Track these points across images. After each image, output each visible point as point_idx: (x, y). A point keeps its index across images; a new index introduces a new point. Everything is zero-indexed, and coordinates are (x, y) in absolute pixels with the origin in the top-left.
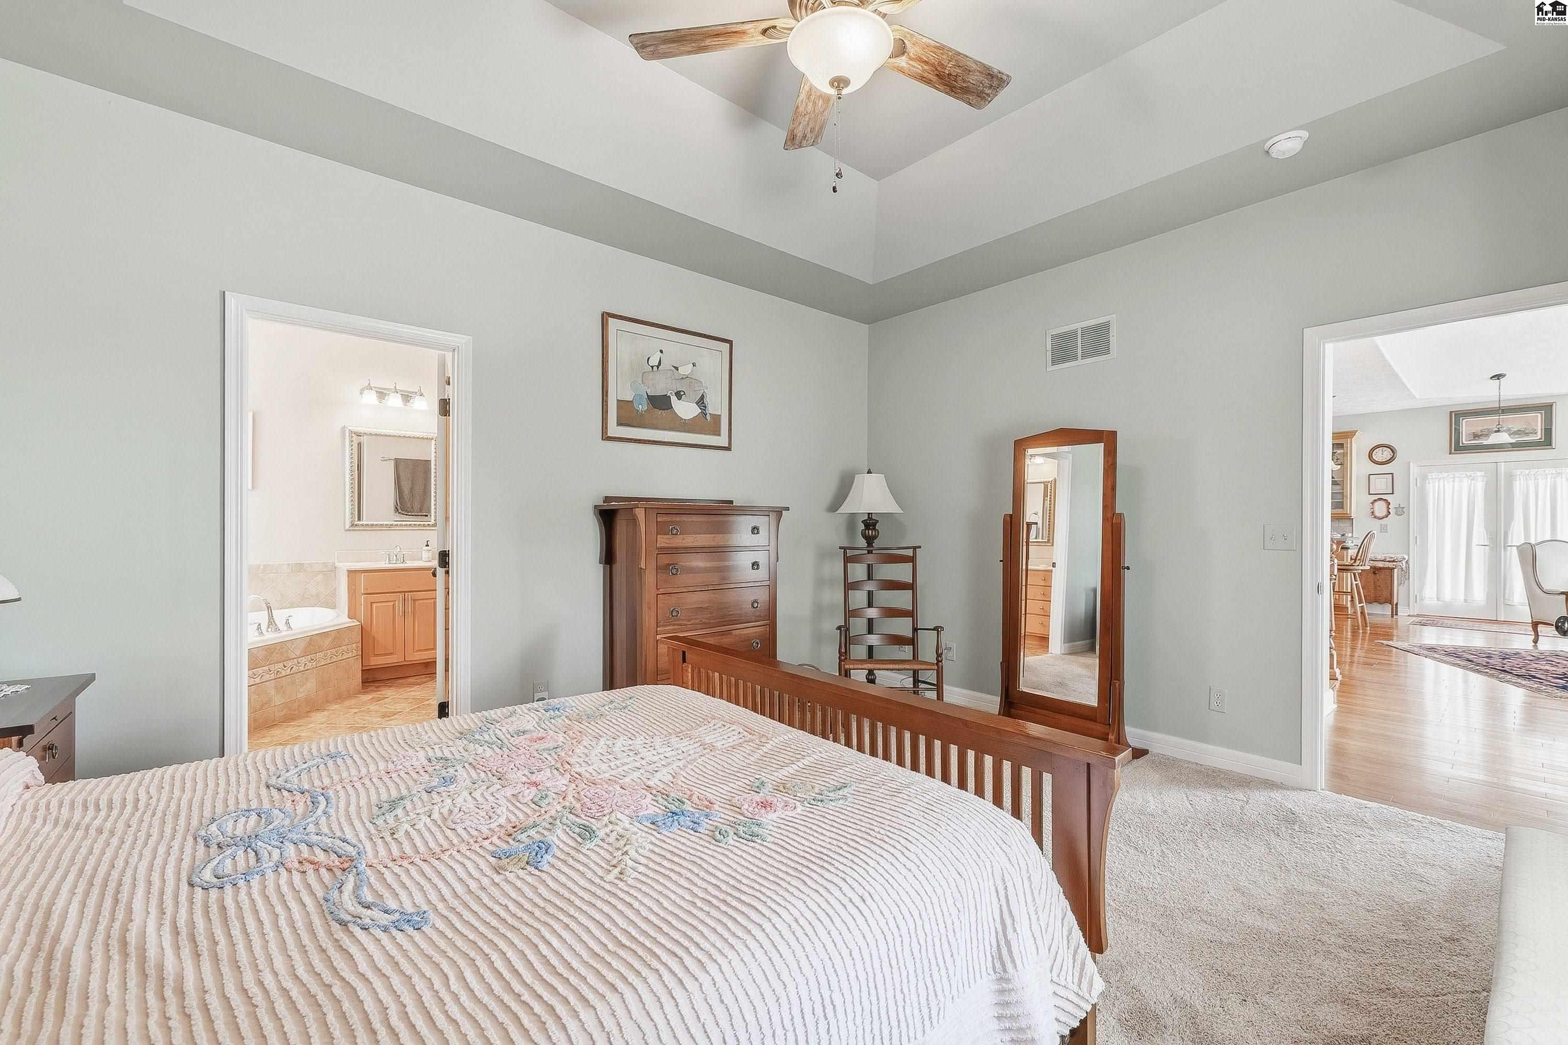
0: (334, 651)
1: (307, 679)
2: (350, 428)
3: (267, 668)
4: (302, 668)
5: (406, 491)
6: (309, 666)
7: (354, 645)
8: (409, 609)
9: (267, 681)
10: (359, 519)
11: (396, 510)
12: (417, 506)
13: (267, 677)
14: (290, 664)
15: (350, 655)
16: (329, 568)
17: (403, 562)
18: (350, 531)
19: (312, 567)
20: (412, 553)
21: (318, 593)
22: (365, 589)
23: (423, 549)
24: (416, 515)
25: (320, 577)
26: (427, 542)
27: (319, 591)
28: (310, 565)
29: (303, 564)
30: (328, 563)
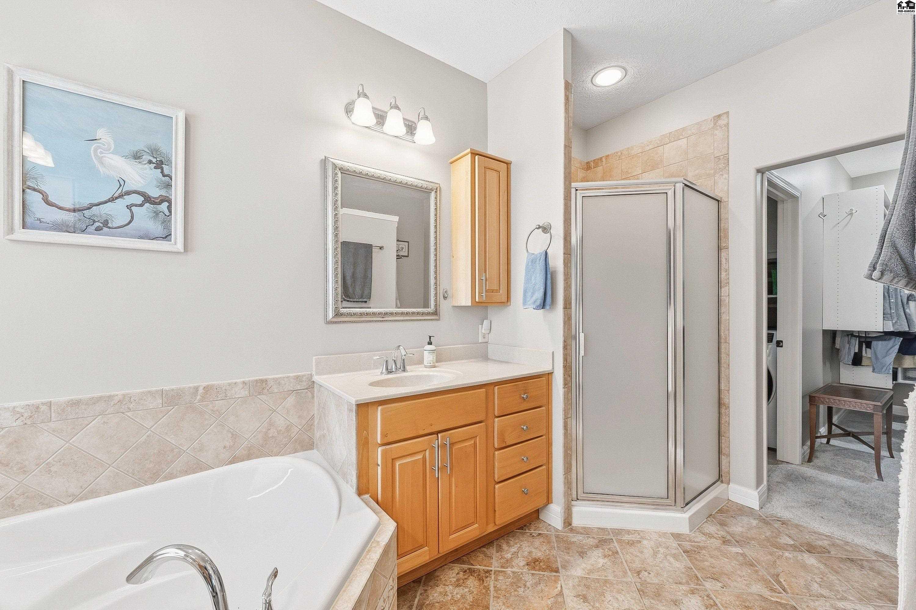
2: (333, 161)
5: (349, 275)
7: (391, 580)
12: (358, 291)
16: (304, 384)
17: (404, 370)
18: (336, 323)
19: (279, 384)
20: (412, 355)
21: (288, 426)
22: (384, 435)
23: (425, 349)
24: (357, 302)
25: (291, 400)
26: (430, 337)
27: (289, 423)
28: (277, 381)
29: (266, 381)
30: (303, 376)
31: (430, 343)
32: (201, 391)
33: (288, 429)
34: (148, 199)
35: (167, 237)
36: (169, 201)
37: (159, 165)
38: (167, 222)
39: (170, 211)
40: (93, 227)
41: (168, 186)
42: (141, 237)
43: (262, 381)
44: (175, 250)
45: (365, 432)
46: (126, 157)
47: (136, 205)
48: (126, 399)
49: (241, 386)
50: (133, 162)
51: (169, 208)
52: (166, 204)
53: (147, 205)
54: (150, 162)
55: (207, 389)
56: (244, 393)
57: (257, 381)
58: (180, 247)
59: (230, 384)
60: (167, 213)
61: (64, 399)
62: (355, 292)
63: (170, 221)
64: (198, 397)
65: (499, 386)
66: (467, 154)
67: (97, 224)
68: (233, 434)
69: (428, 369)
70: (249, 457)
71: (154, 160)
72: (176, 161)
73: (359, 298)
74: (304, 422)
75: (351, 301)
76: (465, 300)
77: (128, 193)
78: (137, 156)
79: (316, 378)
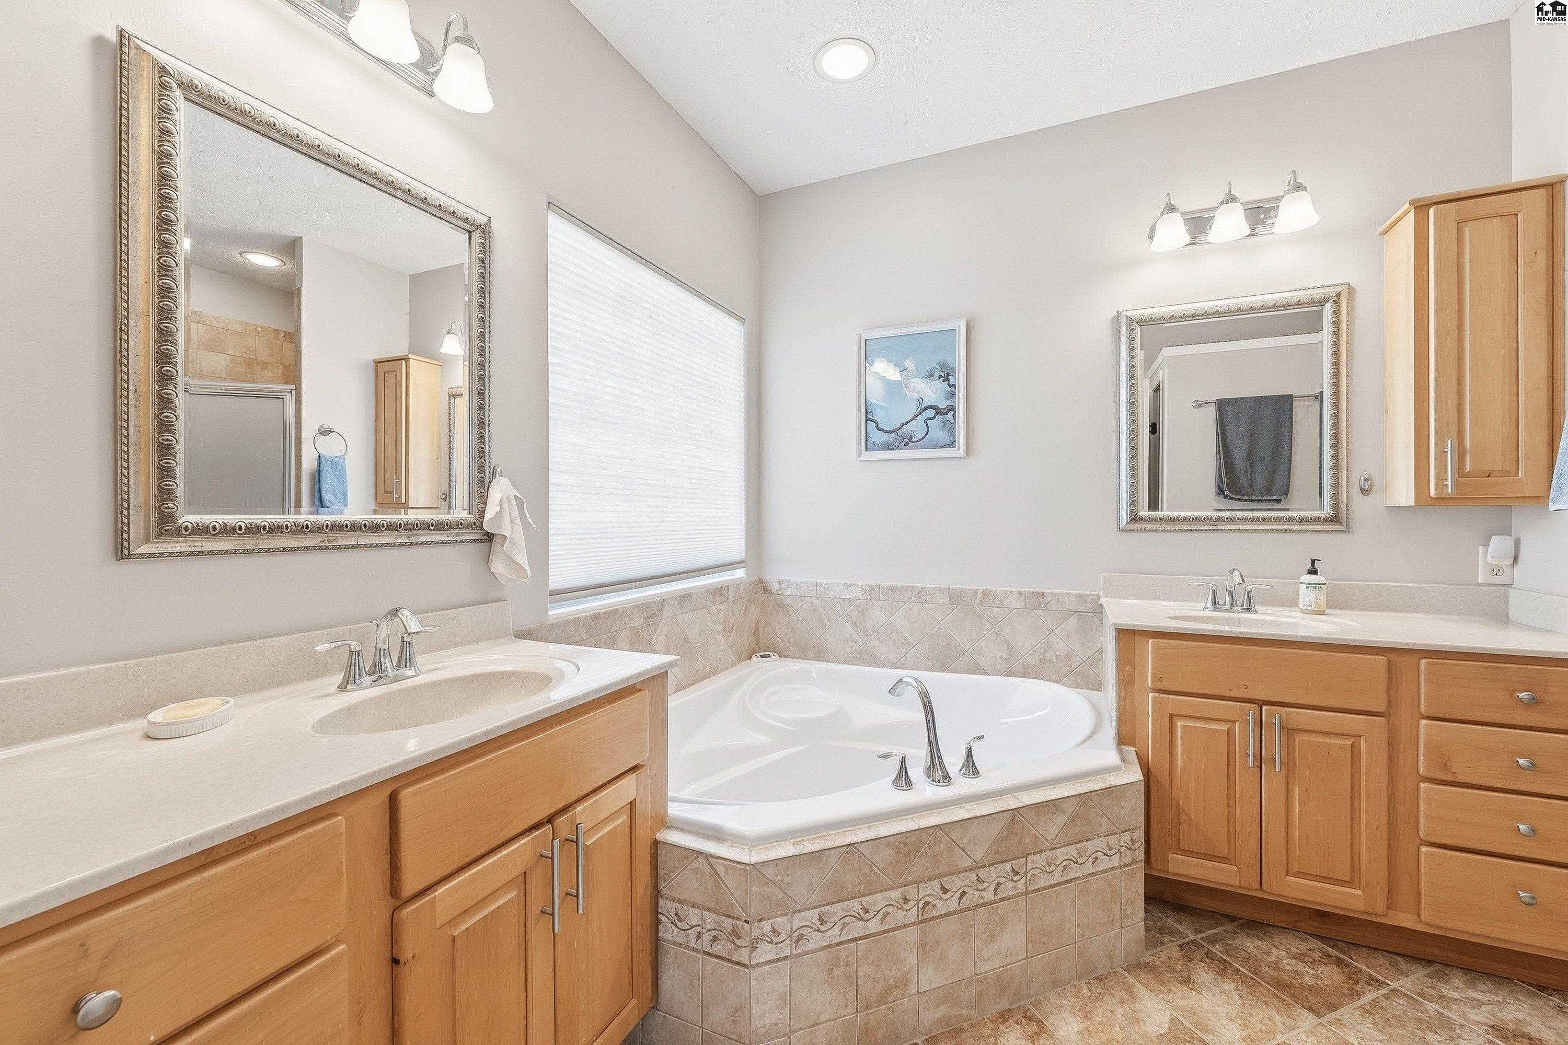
0: (1073, 850)
1: (1002, 923)
2: (1129, 314)
3: (896, 894)
4: (989, 895)
5: (1239, 456)
6: (1008, 888)
7: (1126, 837)
8: (1275, 749)
9: (897, 928)
10: (1154, 504)
11: (1220, 491)
12: (1260, 481)
13: (898, 917)
14: (955, 883)
15: (1115, 862)
16: (1089, 605)
17: (1249, 609)
18: (1130, 530)
19: (1058, 601)
20: (1270, 588)
21: (1068, 653)
22: (1157, 678)
23: (1301, 581)
24: (1258, 501)
25: (1072, 622)
26: (1313, 562)
27: (1070, 650)
28: (1057, 598)
29: (1043, 595)
30: (1087, 596)
31: (1314, 572)
32: (979, 595)
33: (1069, 656)
34: (939, 411)
35: (952, 444)
36: (954, 410)
37: (946, 378)
38: (952, 430)
39: (955, 420)
40: (903, 444)
41: (952, 395)
42: (935, 447)
43: (1038, 594)
44: (958, 455)
45: (1129, 667)
46: (923, 378)
47: (930, 419)
48: (924, 591)
49: (1016, 596)
50: (927, 380)
51: (954, 415)
52: (952, 412)
53: (938, 416)
54: (940, 377)
55: (985, 593)
56: (1020, 604)
57: (1033, 593)
58: (962, 452)
59: (1006, 592)
60: (953, 421)
61: (886, 584)
62: (1254, 484)
63: (954, 428)
64: (978, 601)
65: (1430, 660)
66: (1407, 213)
67: (906, 440)
68: (1008, 647)
69: (1306, 616)
70: (1025, 675)
71: (943, 374)
72: (959, 368)
73: (1261, 495)
74: (1089, 654)
75: (1246, 501)
76: (1404, 495)
77: (925, 409)
78: (930, 376)
79: (1104, 601)
